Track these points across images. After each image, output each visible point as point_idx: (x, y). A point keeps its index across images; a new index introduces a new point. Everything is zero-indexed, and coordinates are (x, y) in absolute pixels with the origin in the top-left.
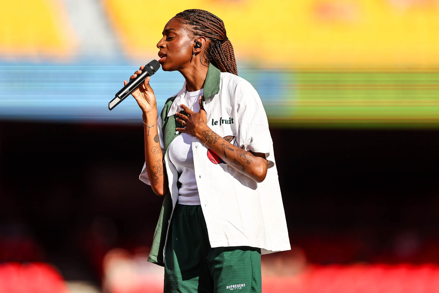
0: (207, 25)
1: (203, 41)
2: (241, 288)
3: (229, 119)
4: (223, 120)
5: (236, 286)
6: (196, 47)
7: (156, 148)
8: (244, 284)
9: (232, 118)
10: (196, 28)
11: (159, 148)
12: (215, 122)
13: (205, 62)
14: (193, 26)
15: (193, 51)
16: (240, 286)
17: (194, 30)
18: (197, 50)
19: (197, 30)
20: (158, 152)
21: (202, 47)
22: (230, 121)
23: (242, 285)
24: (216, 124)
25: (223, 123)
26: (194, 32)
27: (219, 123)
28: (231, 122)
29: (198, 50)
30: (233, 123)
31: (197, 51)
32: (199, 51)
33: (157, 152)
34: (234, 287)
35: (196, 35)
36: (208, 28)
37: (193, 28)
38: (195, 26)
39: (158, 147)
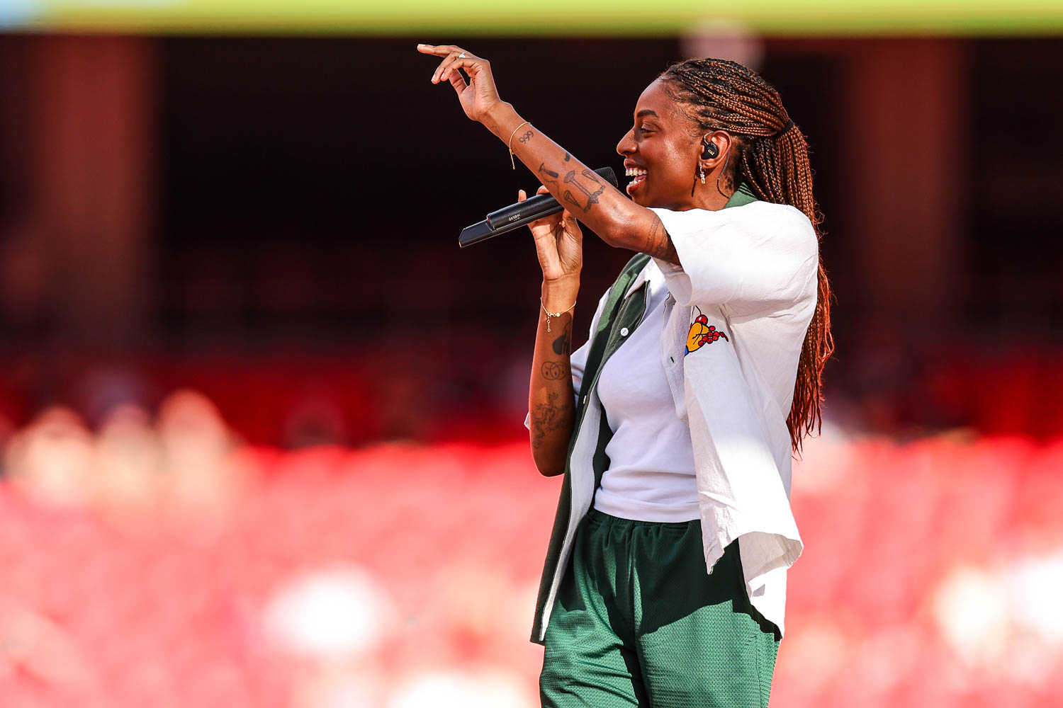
0: (733, 105)
1: (722, 143)
6: (705, 156)
7: (554, 365)
10: (703, 113)
11: (561, 368)
13: (726, 187)
14: (699, 108)
15: (698, 164)
17: (700, 118)
18: (708, 164)
19: (707, 116)
20: (556, 377)
21: (719, 156)
26: (701, 122)
29: (710, 163)
31: (706, 165)
32: (713, 166)
33: (554, 375)
35: (707, 128)
36: (732, 111)
37: (699, 113)
38: (703, 107)
39: (557, 364)
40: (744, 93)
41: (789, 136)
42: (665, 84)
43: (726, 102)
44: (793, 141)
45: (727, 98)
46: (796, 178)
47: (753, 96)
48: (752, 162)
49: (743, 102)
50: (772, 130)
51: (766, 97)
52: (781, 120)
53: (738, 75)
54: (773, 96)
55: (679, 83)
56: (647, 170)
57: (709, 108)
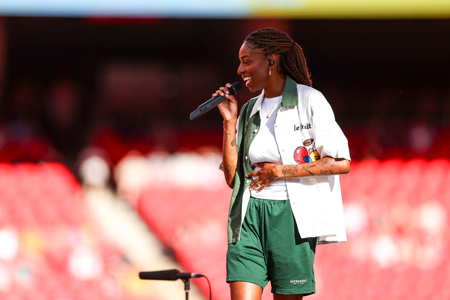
1: (274, 58)
2: (303, 283)
3: (306, 125)
4: (302, 126)
5: (298, 281)
8: (306, 280)
9: (309, 124)
12: (297, 128)
16: (302, 281)
17: (264, 52)
20: (233, 154)
21: (275, 63)
22: (307, 126)
23: (304, 281)
24: (298, 129)
25: (303, 128)
26: (264, 54)
27: (300, 127)
28: (309, 127)
30: (310, 128)
31: (271, 68)
34: (297, 282)
36: (274, 46)
38: (264, 48)
39: (233, 150)
40: (276, 39)
41: (295, 48)
42: (247, 44)
43: (271, 44)
44: (297, 49)
45: (271, 42)
46: (301, 62)
47: (280, 38)
48: (286, 62)
49: (277, 42)
50: (290, 47)
51: (283, 37)
52: (291, 43)
53: (272, 33)
54: (286, 36)
55: (252, 43)
56: (251, 77)
57: (265, 48)
